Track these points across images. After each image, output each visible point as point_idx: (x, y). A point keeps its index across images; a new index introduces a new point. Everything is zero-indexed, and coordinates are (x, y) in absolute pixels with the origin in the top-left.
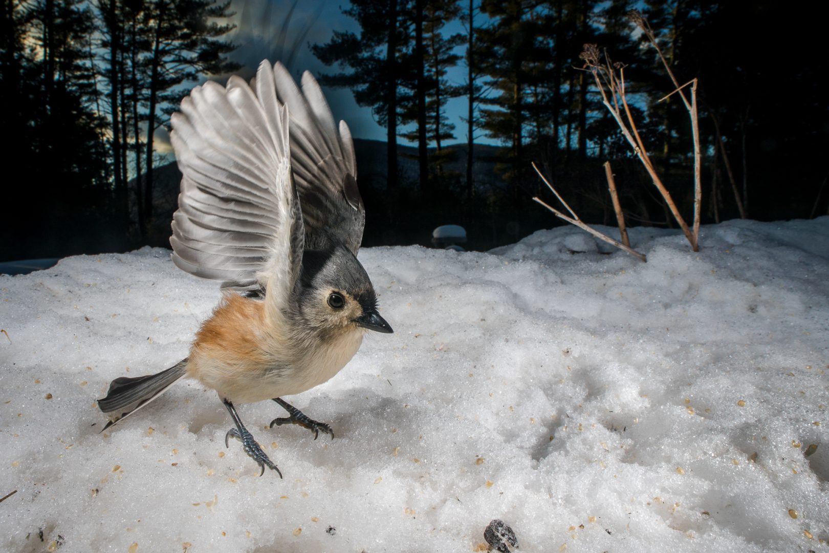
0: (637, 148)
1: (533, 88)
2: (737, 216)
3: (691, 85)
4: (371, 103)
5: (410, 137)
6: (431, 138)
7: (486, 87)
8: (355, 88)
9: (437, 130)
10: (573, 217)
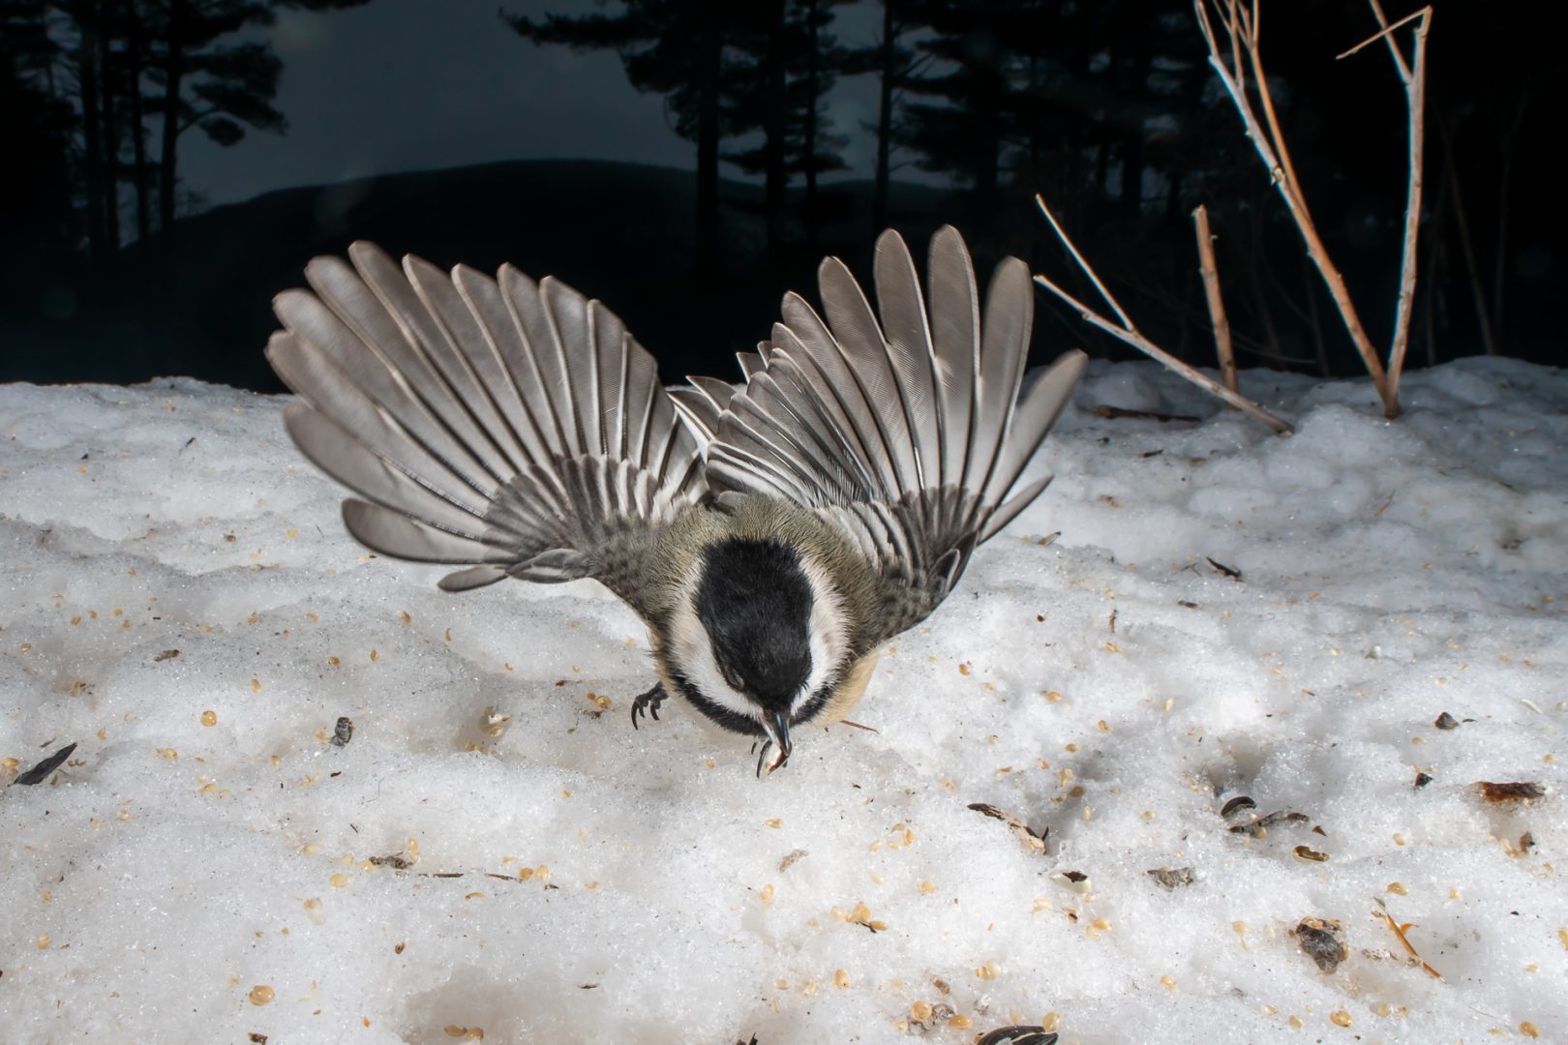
0: (1278, 171)
1: (1027, 59)
2: (1479, 350)
3: (1417, 22)
4: (661, 85)
5: (749, 161)
6: (794, 168)
7: (920, 54)
8: (627, 51)
9: (809, 146)
10: (1122, 325)
